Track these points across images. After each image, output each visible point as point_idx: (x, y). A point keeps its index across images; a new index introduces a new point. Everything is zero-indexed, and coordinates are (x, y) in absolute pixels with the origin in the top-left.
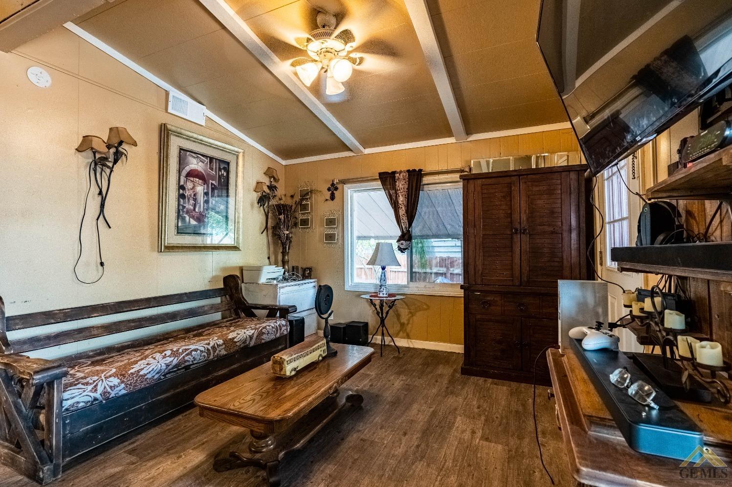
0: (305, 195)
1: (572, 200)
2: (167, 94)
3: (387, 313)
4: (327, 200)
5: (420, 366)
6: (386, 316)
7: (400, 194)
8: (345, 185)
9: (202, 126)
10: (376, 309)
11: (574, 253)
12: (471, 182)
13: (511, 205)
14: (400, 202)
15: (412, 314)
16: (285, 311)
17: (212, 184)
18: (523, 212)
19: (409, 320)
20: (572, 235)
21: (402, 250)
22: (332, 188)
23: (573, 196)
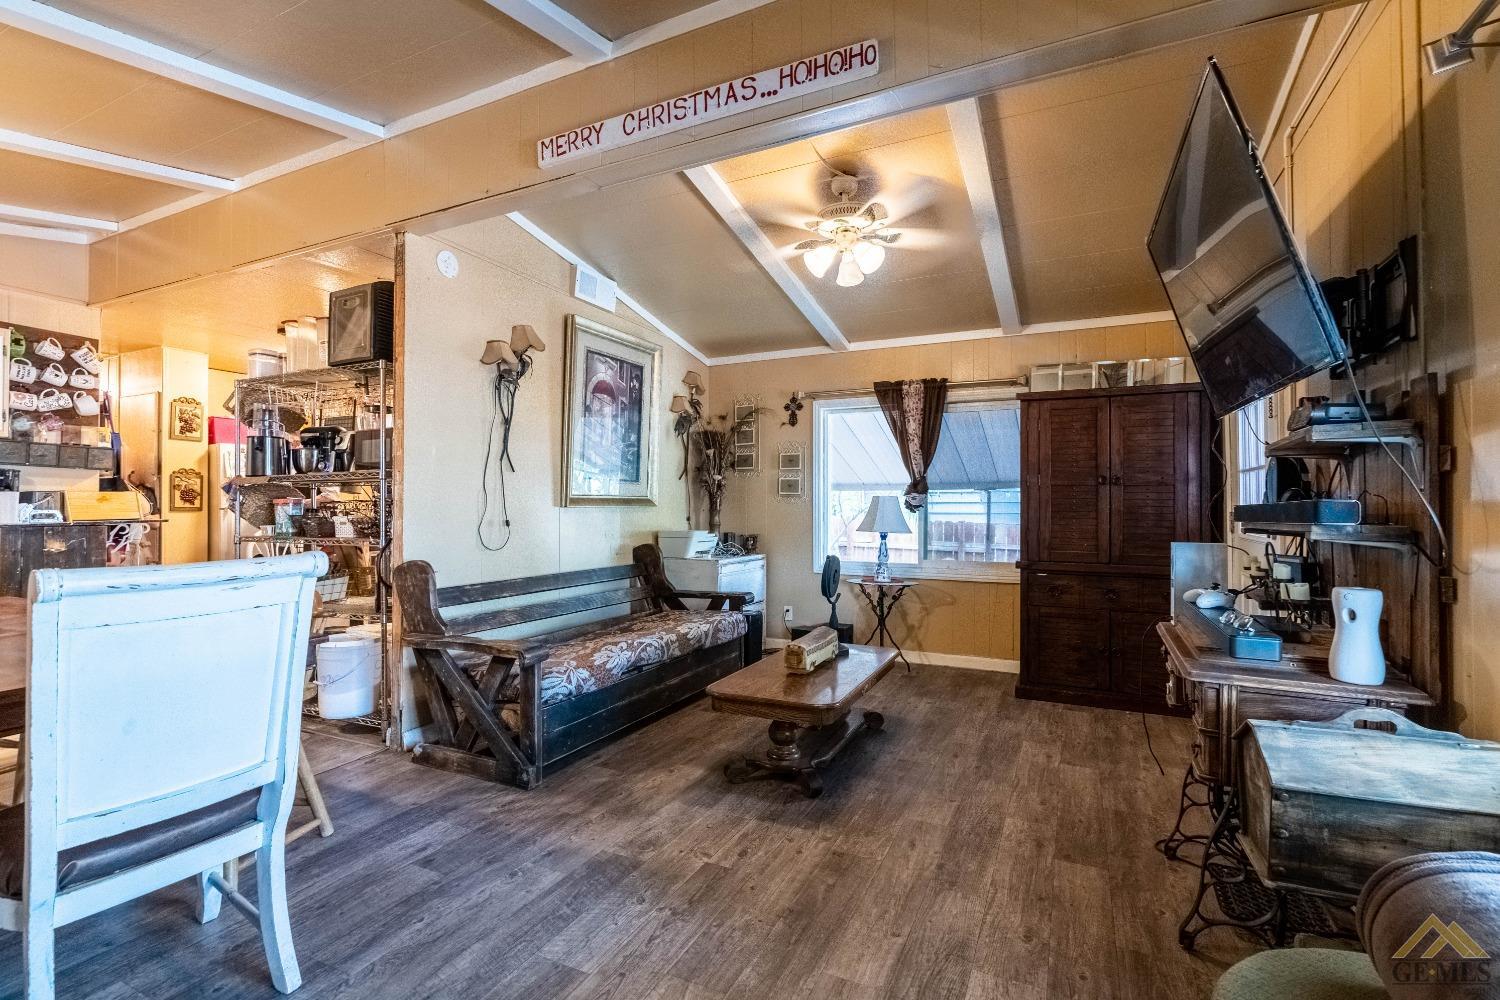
0: (749, 415)
1: (1191, 435)
2: (573, 268)
3: (890, 608)
4: (784, 424)
5: (949, 689)
6: (888, 613)
7: (911, 418)
8: (814, 402)
9: (608, 312)
10: (871, 602)
11: (1193, 514)
12: (1035, 404)
13: (1096, 441)
14: (910, 431)
15: (927, 611)
16: (738, 601)
17: (622, 402)
18: (1114, 451)
19: (921, 621)
20: (1190, 488)
21: (911, 507)
22: (793, 406)
23: (1191, 431)
